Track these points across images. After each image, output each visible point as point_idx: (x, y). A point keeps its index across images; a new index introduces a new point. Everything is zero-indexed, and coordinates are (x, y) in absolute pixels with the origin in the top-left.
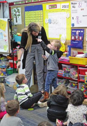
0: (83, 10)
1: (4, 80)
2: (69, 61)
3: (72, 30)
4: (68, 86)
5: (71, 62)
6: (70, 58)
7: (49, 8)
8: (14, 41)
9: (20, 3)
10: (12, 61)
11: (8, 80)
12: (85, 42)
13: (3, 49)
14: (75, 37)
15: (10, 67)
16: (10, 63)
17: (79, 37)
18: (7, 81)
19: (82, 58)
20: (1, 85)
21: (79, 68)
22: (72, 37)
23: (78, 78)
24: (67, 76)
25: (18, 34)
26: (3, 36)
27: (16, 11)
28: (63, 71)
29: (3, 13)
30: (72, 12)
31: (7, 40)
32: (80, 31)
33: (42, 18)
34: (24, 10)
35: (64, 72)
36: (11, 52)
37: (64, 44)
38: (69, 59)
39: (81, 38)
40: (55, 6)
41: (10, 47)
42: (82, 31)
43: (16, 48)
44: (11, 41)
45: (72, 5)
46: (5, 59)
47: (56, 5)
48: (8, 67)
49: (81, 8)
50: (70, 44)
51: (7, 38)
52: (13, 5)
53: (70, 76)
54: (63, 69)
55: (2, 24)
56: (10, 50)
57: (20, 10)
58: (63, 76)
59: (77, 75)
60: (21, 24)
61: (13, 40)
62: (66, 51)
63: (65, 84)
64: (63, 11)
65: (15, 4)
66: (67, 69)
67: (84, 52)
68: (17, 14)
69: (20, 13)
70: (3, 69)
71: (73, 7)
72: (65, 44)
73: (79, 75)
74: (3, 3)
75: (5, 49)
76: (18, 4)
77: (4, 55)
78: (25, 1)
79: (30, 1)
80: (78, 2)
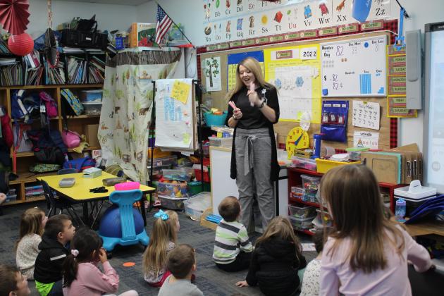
0: (346, 60)
1: (183, 205)
2: (316, 168)
3: (324, 102)
4: (313, 222)
5: (320, 170)
6: (317, 161)
7: (277, 58)
8: (205, 124)
9: (219, 47)
10: (198, 167)
11: (189, 206)
12: (349, 127)
13: (182, 142)
14: (330, 118)
15: (195, 180)
16: (196, 171)
17: (337, 118)
18: (189, 208)
19: (344, 161)
20: (171, 216)
22: (324, 118)
24: (312, 201)
25: (214, 110)
26: (183, 115)
27: (212, 63)
28: (304, 190)
29: (186, 68)
30: (324, 66)
31: (190, 123)
32: (339, 106)
34: (226, 61)
35: (306, 191)
36: (197, 147)
37: (308, 132)
38: (315, 164)
39: (341, 120)
40: (289, 54)
41: (196, 138)
42: (344, 106)
43: (209, 140)
44: (199, 124)
45: (324, 51)
46: (185, 161)
47: (291, 52)
48: (191, 180)
49: (341, 57)
50: (319, 132)
51: (189, 119)
52: (205, 51)
53: (317, 201)
54: (304, 185)
55: (180, 91)
56: (197, 143)
57: (219, 62)
58: (303, 199)
60: (220, 89)
61: (202, 123)
62: (310, 147)
63: (307, 217)
64: (304, 62)
65: (208, 49)
66: (311, 184)
67: (347, 150)
68: (213, 69)
69: (219, 69)
70: (182, 182)
71: (326, 55)
72: (310, 132)
74: (186, 48)
75: (186, 141)
76: (215, 50)
77: (183, 153)
78: (229, 43)
79: (239, 44)
80: (335, 45)
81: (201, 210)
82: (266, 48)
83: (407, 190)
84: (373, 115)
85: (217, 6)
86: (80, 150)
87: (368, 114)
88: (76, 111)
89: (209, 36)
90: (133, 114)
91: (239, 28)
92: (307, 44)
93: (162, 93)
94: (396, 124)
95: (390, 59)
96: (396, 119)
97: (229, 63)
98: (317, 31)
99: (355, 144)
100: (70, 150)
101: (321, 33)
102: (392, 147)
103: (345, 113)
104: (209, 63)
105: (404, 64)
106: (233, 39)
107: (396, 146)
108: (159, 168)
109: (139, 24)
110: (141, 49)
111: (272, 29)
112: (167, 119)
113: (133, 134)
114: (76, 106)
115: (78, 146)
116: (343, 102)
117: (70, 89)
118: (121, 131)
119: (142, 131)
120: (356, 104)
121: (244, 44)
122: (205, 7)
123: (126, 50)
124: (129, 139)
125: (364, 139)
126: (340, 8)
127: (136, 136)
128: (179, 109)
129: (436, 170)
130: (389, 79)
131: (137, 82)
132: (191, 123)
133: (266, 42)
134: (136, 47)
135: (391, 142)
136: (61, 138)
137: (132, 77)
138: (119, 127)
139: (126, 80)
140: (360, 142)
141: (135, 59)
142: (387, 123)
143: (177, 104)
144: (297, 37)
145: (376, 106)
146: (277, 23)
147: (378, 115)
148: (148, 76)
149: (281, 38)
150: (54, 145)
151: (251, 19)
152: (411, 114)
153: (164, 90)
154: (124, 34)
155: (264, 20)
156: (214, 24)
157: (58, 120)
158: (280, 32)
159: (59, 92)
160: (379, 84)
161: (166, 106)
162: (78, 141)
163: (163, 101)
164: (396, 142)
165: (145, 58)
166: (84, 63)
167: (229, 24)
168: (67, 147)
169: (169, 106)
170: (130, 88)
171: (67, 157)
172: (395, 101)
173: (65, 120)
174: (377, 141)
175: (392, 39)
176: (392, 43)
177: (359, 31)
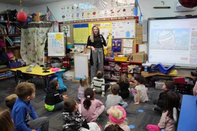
0: (122, 27)
3: (112, 40)
5: (116, 60)
9: (69, 22)
10: (66, 62)
11: (66, 75)
12: (122, 47)
14: (115, 44)
15: (63, 67)
16: (64, 64)
17: (118, 45)
19: (123, 57)
21: (123, 64)
22: (113, 45)
23: (122, 70)
24: (112, 70)
25: (69, 43)
26: (60, 45)
27: (66, 27)
28: (109, 67)
29: (54, 29)
30: (113, 29)
32: (118, 41)
33: (88, 32)
34: (72, 27)
36: (65, 56)
37: (106, 49)
38: (114, 58)
40: (99, 25)
42: (120, 41)
43: (70, 53)
45: (113, 24)
49: (119, 26)
50: (111, 49)
51: (63, 46)
53: (115, 69)
54: (109, 65)
55: (59, 37)
56: (65, 54)
57: (69, 27)
58: (109, 69)
59: (120, 68)
60: (69, 36)
63: (110, 74)
64: (105, 28)
65: (64, 23)
67: (122, 54)
68: (66, 30)
69: (69, 29)
71: (113, 25)
73: (123, 68)
74: (53, 22)
75: (62, 54)
76: (67, 23)
77: (59, 58)
78: (73, 21)
79: (78, 21)
80: (117, 23)
81: (70, 76)
82: (89, 23)
83: (145, 64)
84: (130, 43)
85: (68, 9)
86: (14, 59)
87: (129, 43)
88: (11, 45)
89: (64, 19)
90: (37, 45)
91: (78, 16)
92: (106, 22)
93: (51, 38)
94: (138, 46)
95: (136, 27)
96: (138, 44)
97: (74, 28)
98: (110, 18)
99: (124, 52)
100: (10, 59)
101: (112, 19)
102: (137, 52)
103: (120, 43)
104: (64, 28)
105: (142, 29)
106: (75, 20)
107: (138, 52)
108: (50, 64)
109: (39, 13)
110: (40, 22)
111: (92, 17)
112: (53, 46)
113: (37, 52)
114: (11, 43)
115: (12, 58)
116: (120, 40)
117: (8, 36)
118: (31, 52)
119: (41, 51)
120: (124, 40)
121: (80, 21)
122: (62, 9)
123: (32, 22)
124: (35, 54)
125: (127, 50)
126: (118, 12)
127: (38, 53)
128: (58, 43)
129: (151, 58)
130: (136, 33)
131: (39, 34)
132: (64, 48)
133: (89, 21)
134: (38, 21)
135: (136, 51)
136: (7, 55)
137: (36, 32)
138: (30, 50)
139: (33, 33)
140: (126, 51)
141: (38, 26)
142: (135, 45)
143: (58, 41)
144: (102, 20)
145: (132, 41)
146: (94, 15)
147: (132, 44)
148: (43, 32)
149: (95, 20)
150: (4, 58)
151: (83, 14)
152: (143, 43)
153: (52, 36)
154: (31, 17)
155: (88, 14)
156: (67, 14)
157: (5, 48)
158: (94, 18)
159: (5, 38)
160: (132, 35)
161: (53, 42)
162: (13, 56)
163: (51, 40)
164: (138, 51)
165: (42, 25)
166: (13, 27)
167: (73, 15)
168: (9, 58)
169: (54, 42)
170: (36, 36)
171: (9, 62)
172: (138, 39)
173: (7, 48)
174: (132, 51)
175: (137, 21)
176: (137, 23)
177: (126, 19)
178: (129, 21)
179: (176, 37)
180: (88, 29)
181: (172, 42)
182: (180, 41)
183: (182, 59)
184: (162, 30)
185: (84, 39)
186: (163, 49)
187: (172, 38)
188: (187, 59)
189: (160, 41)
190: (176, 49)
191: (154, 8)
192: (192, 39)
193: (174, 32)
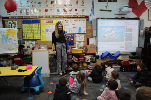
0: (74, 24)
5: (73, 52)
7: (46, 23)
9: (17, 18)
10: (19, 59)
12: (74, 41)
17: (71, 39)
19: (78, 49)
23: (78, 60)
26: (13, 41)
30: (66, 26)
33: (39, 28)
34: (21, 23)
42: (72, 36)
43: (23, 49)
47: (53, 21)
49: (72, 23)
52: (8, 19)
55: (11, 32)
57: (16, 23)
65: (10, 18)
68: (13, 25)
69: (17, 25)
71: (66, 22)
75: (15, 50)
78: (22, 17)
79: (28, 17)
80: (69, 20)
82: (41, 19)
84: (82, 38)
87: (81, 38)
91: (27, 12)
92: (58, 19)
94: (88, 39)
95: (87, 25)
96: (88, 38)
97: (23, 23)
98: (63, 16)
99: (76, 45)
102: (87, 45)
103: (73, 38)
104: (11, 23)
106: (24, 15)
107: (88, 45)
111: (43, 14)
112: (3, 43)
116: (72, 35)
120: (77, 35)
121: (30, 17)
128: (11, 39)
130: (86, 29)
133: (42, 17)
135: (87, 44)
140: (78, 45)
142: (86, 39)
143: (10, 37)
144: (55, 17)
145: (83, 35)
146: (46, 12)
147: (84, 38)
149: (48, 17)
152: (92, 37)
153: (1, 32)
155: (40, 11)
158: (46, 15)
160: (84, 30)
161: (3, 38)
164: (88, 44)
167: (21, 10)
169: (5, 38)
172: (88, 34)
174: (83, 44)
175: (87, 20)
176: (87, 21)
177: (78, 17)
178: (81, 20)
179: (116, 32)
180: (39, 25)
181: (114, 35)
182: (119, 35)
183: (120, 47)
184: (106, 27)
185: (36, 35)
186: (108, 41)
187: (114, 33)
188: (123, 47)
189: (106, 35)
190: (116, 41)
191: (100, 10)
192: (126, 33)
193: (115, 28)
